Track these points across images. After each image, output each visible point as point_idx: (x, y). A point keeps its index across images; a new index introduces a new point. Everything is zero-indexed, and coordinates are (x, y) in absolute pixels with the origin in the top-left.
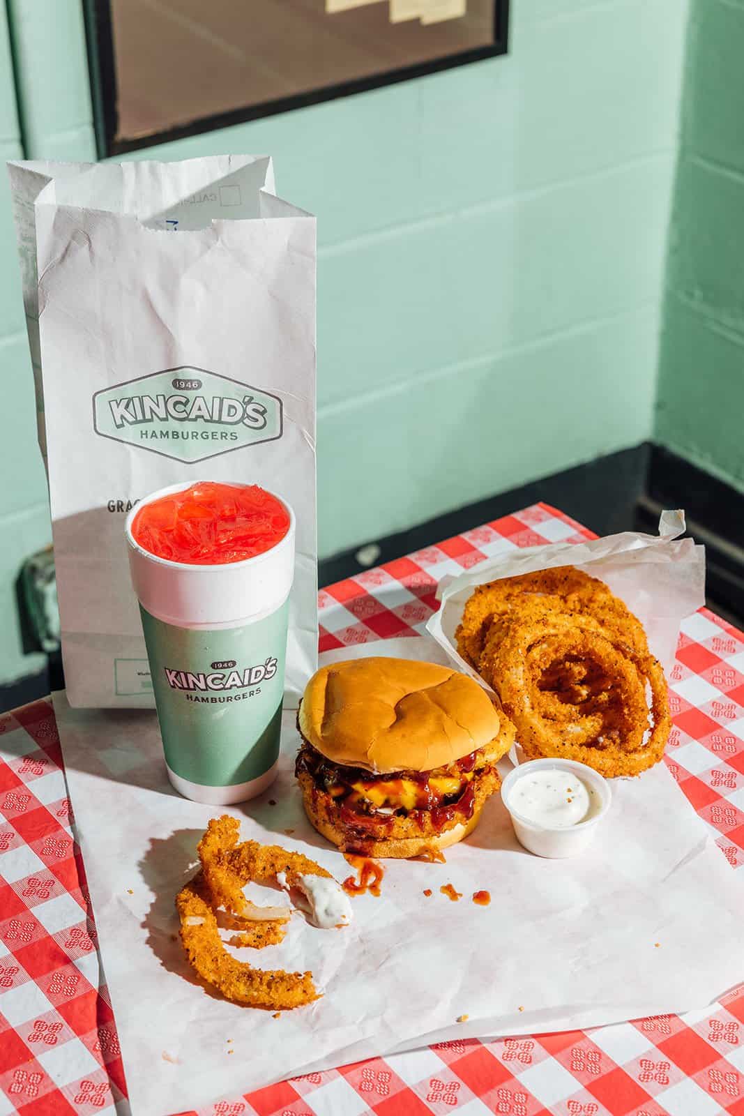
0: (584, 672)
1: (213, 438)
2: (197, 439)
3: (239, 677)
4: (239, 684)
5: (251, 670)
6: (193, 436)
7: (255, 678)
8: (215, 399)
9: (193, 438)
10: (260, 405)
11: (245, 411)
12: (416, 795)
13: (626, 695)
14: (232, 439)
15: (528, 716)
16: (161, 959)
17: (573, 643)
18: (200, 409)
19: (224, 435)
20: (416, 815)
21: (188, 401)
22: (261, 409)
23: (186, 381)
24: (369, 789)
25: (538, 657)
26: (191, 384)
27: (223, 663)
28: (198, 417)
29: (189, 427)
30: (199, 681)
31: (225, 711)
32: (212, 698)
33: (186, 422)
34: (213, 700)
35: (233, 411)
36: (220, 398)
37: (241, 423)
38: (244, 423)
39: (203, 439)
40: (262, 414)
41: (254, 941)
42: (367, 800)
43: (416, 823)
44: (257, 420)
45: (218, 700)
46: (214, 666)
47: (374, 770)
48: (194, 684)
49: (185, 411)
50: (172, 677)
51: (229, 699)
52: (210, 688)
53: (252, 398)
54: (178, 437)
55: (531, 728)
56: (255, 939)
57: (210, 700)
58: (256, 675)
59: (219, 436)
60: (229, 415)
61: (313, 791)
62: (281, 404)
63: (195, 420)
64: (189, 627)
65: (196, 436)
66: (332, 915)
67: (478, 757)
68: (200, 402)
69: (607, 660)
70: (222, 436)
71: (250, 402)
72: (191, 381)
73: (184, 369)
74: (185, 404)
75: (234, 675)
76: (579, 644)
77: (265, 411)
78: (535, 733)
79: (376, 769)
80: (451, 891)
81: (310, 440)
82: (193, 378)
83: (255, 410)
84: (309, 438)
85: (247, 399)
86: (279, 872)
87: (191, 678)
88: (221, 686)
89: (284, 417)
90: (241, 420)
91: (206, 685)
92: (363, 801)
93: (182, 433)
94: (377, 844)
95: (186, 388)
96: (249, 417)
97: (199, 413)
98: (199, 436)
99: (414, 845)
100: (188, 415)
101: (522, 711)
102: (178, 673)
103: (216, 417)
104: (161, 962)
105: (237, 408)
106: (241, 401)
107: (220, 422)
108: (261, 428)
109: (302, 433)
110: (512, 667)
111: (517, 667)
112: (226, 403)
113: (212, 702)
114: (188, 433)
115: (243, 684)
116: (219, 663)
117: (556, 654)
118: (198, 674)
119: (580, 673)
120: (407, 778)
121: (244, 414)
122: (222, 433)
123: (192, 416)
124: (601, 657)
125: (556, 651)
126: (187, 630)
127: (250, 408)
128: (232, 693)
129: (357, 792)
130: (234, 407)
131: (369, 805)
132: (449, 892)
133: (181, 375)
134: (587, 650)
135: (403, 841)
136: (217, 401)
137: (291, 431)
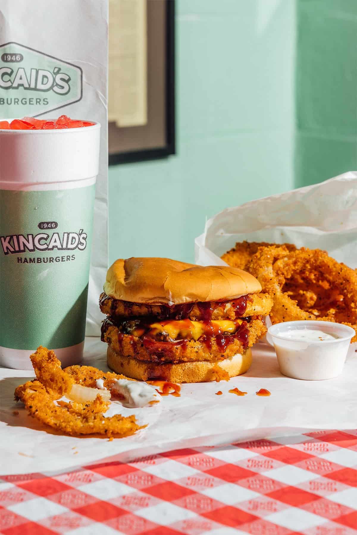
0: (315, 297)
1: (30, 104)
2: (18, 104)
3: (60, 239)
4: (60, 247)
5: (68, 234)
6: (15, 102)
7: (72, 244)
8: (33, 70)
9: (15, 104)
10: (67, 75)
11: (54, 80)
12: (202, 329)
13: (352, 294)
14: (44, 104)
15: (280, 297)
16: (6, 423)
17: (307, 257)
18: (21, 79)
19: (38, 101)
20: (204, 338)
21: (12, 72)
22: (67, 78)
23: (12, 55)
24: (165, 325)
25: (282, 266)
26: (16, 57)
27: (48, 223)
28: (19, 85)
29: (12, 94)
30: (28, 241)
31: (48, 271)
32: (38, 259)
33: (11, 90)
34: (39, 260)
35: (45, 79)
36: (36, 70)
37: (51, 90)
38: (53, 90)
39: (22, 104)
40: (67, 81)
41: (84, 409)
42: (164, 333)
43: (204, 345)
44: (63, 87)
45: (42, 260)
46: (41, 226)
47: (169, 300)
48: (24, 245)
49: (10, 80)
50: (6, 244)
51: (51, 260)
52: (37, 248)
53: (60, 69)
54: (4, 103)
55: (283, 306)
56: (85, 407)
57: (36, 261)
58: (72, 241)
59: (34, 101)
60: (42, 83)
61: (119, 336)
62: (82, 72)
63: (17, 88)
64: (22, 190)
65: (17, 102)
66: (145, 396)
67: (248, 304)
68: (21, 72)
69: (334, 269)
70: (37, 102)
71: (58, 72)
72: (15, 55)
73: (11, 45)
74: (10, 75)
75: (56, 236)
76: (312, 258)
77: (69, 79)
78: (287, 309)
79: (171, 300)
80: (237, 392)
81: (103, 99)
82: (17, 52)
83: (62, 79)
84: (102, 97)
85: (56, 70)
86: (98, 379)
87: (22, 239)
88: (45, 246)
89: (83, 82)
90: (51, 88)
91: (34, 245)
92: (160, 334)
93: (7, 99)
94: (174, 366)
95: (12, 61)
96: (57, 85)
97: (21, 82)
98: (20, 102)
99: (204, 367)
100: (12, 84)
101: (275, 294)
102: (12, 237)
103: (33, 86)
104: (7, 424)
105: (48, 77)
106: (52, 71)
107: (35, 89)
108: (66, 94)
109: (97, 95)
110: (264, 266)
111: (267, 267)
112: (41, 73)
113: (38, 262)
114: (11, 99)
115: (62, 246)
116: (45, 223)
117: (295, 266)
118: (28, 235)
119: (311, 299)
120: (194, 318)
121: (53, 83)
122: (37, 99)
123: (15, 85)
124: (329, 267)
125: (295, 263)
126: (21, 192)
127: (59, 77)
128: (55, 254)
129: (155, 329)
130: (46, 77)
131: (165, 337)
132: (237, 393)
133: (9, 49)
134: (318, 263)
135: (194, 363)
136: (34, 72)
137: (89, 95)
